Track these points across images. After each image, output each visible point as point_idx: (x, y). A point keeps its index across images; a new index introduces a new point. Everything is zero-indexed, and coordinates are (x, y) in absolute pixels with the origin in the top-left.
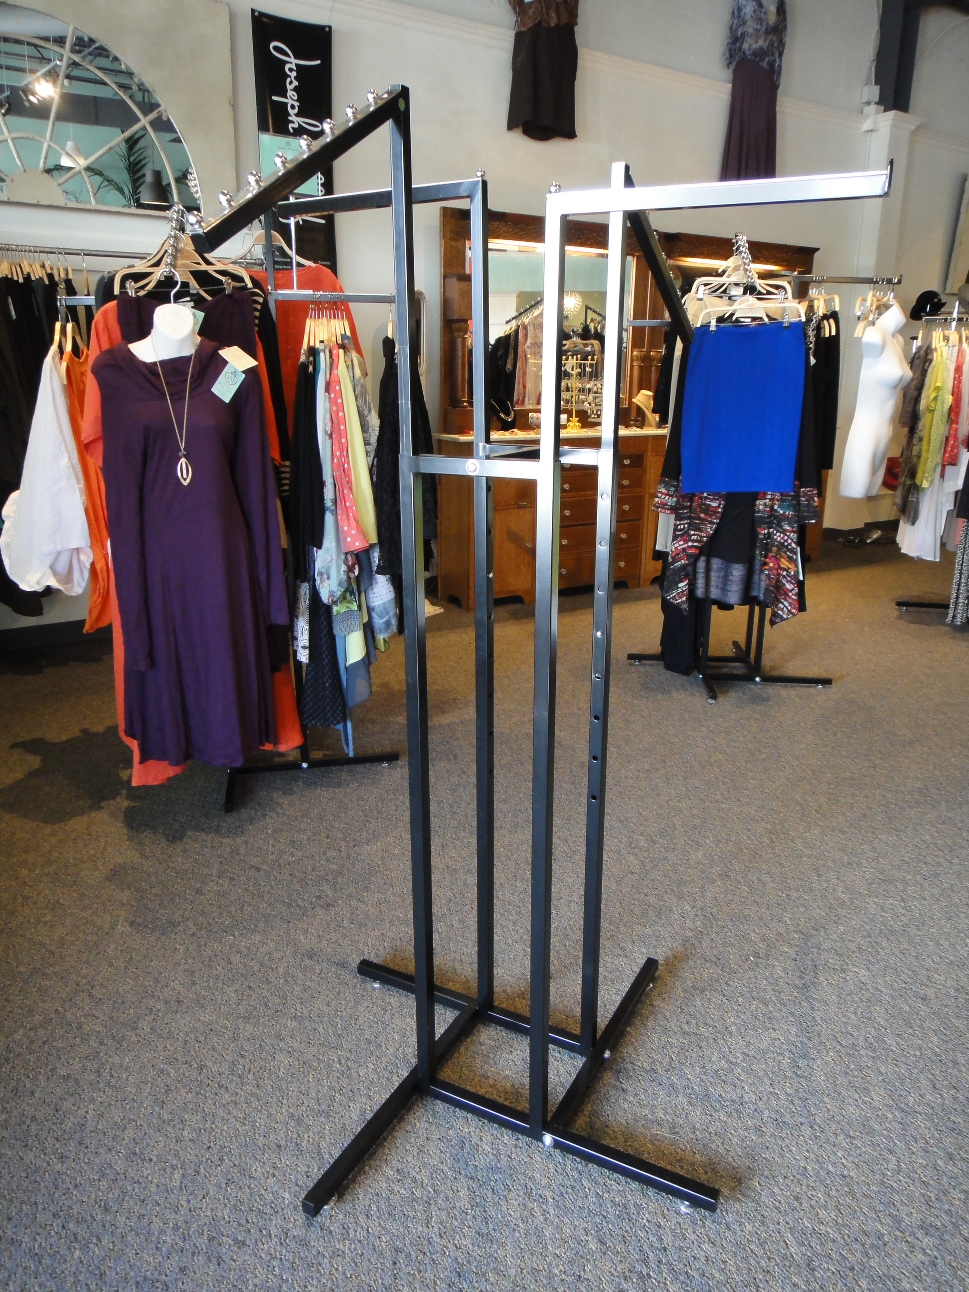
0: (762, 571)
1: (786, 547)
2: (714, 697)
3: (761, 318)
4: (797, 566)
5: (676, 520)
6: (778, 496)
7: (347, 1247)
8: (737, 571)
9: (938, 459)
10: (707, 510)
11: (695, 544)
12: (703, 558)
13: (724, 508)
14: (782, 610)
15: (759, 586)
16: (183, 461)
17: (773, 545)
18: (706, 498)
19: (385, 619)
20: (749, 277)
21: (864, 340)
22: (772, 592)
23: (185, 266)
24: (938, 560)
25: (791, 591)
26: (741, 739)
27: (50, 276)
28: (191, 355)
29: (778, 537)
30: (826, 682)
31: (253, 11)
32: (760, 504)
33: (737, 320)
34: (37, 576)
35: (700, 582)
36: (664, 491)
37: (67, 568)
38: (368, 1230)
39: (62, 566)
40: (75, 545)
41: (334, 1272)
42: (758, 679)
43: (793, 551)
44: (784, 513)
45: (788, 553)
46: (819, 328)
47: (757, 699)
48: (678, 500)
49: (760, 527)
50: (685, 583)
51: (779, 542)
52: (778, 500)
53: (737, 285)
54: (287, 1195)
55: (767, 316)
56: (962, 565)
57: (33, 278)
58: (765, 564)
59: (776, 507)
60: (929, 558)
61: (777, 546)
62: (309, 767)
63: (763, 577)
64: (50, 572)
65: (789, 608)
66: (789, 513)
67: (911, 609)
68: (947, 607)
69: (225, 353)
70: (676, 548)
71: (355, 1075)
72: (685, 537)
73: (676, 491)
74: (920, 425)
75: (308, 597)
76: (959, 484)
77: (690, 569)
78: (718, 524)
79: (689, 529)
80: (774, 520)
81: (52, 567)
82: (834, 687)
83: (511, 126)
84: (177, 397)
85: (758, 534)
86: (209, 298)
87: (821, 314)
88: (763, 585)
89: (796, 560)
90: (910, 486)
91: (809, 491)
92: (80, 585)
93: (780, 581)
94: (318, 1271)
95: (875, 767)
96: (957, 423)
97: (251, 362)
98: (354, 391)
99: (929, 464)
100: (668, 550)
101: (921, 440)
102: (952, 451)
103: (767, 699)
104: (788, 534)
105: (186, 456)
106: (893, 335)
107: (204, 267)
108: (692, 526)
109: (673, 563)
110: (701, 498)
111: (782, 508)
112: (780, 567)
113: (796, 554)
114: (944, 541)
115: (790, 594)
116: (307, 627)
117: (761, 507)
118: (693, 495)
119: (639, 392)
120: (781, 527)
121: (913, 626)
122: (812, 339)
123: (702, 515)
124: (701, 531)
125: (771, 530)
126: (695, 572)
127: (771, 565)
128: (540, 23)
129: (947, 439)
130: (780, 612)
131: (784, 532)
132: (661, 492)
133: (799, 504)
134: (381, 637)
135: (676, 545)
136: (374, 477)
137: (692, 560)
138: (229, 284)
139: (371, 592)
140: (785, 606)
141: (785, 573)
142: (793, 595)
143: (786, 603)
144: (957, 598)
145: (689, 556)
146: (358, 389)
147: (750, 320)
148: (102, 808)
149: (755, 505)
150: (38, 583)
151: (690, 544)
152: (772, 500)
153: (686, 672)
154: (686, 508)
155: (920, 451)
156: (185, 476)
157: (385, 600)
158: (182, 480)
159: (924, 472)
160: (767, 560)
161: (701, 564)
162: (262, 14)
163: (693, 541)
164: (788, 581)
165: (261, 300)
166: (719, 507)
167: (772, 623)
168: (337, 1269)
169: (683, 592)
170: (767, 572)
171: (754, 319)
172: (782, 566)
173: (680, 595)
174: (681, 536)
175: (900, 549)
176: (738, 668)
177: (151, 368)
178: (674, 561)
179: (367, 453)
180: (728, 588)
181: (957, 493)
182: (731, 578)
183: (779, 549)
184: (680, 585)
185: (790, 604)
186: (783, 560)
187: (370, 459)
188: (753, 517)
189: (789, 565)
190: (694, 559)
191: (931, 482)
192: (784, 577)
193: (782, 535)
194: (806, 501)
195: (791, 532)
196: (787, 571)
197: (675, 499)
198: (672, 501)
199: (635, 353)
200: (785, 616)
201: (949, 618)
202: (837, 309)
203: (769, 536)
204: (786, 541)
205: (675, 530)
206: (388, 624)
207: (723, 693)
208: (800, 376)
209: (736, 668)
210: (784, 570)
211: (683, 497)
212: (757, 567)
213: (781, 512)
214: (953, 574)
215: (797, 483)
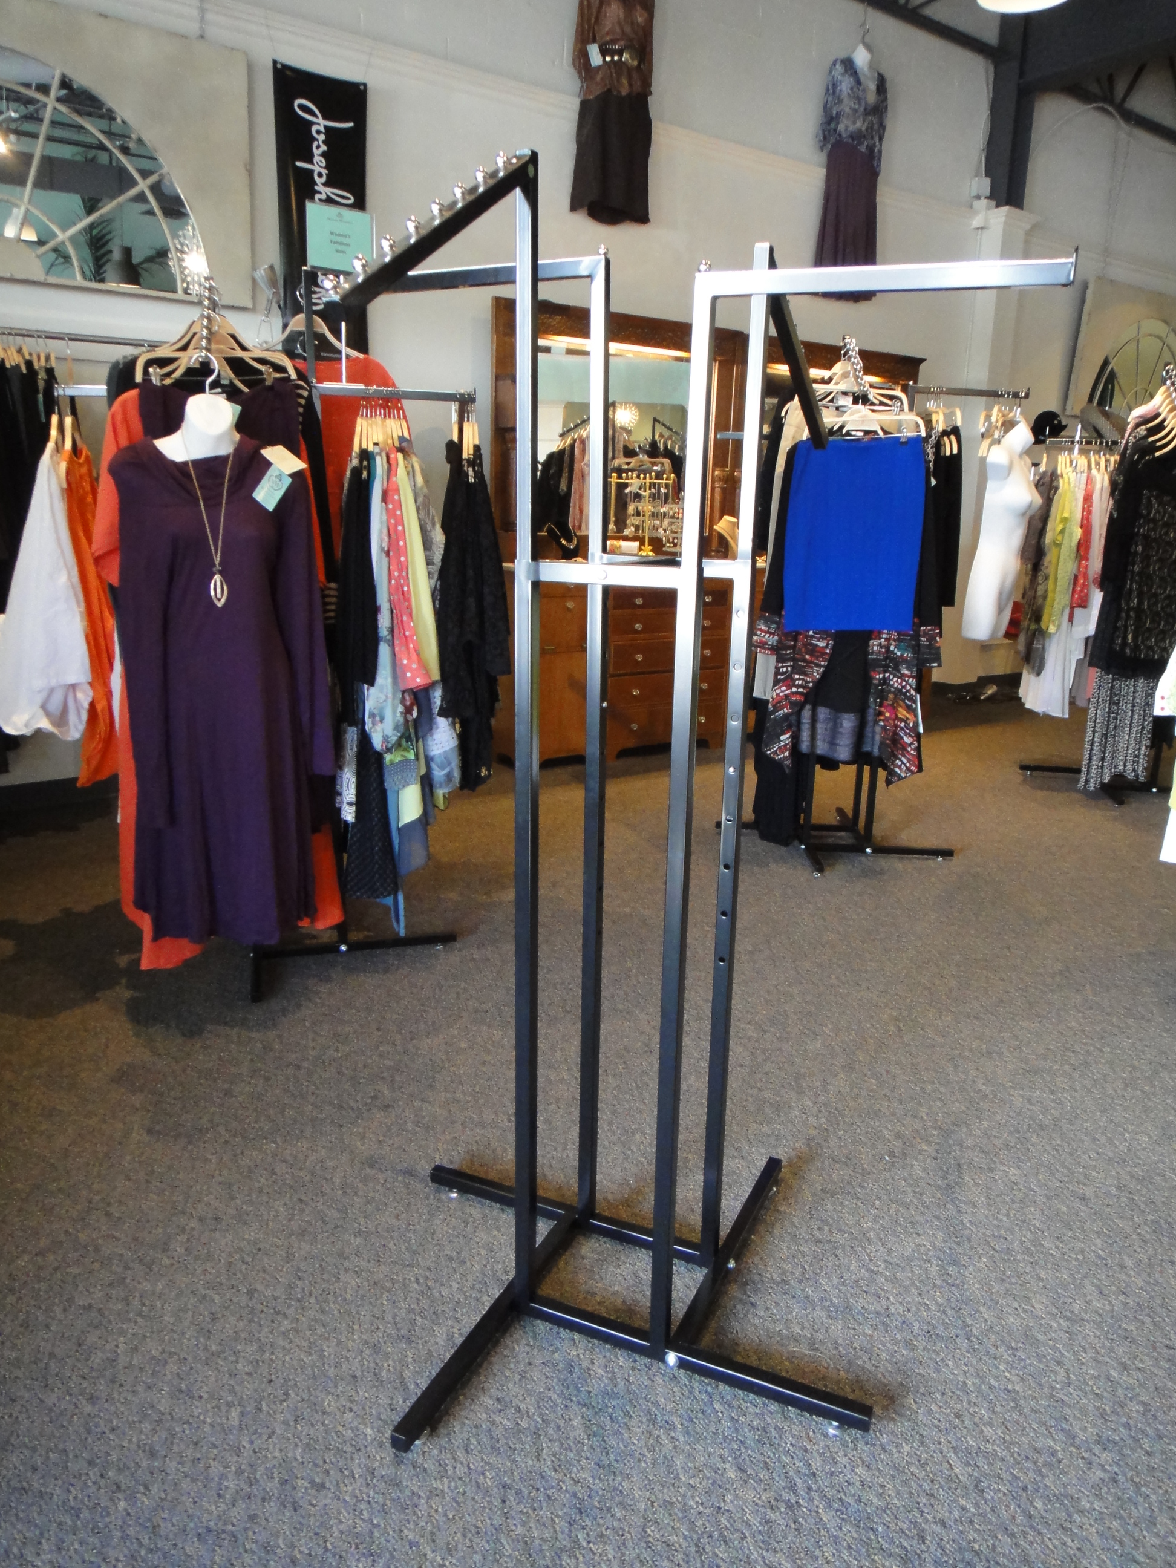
0: (876, 722)
1: (905, 694)
2: (820, 870)
3: (875, 432)
4: (916, 716)
5: (778, 661)
6: (894, 636)
7: (446, 1486)
8: (848, 722)
9: (1067, 598)
10: (814, 650)
11: (800, 690)
12: (808, 707)
13: (833, 649)
14: (900, 767)
15: (873, 738)
16: (217, 578)
17: (890, 692)
18: (812, 637)
19: (445, 772)
20: (861, 385)
21: (988, 460)
22: (888, 746)
23: (220, 351)
24: (1067, 716)
25: (910, 745)
26: (855, 917)
27: (29, 364)
29: (895, 682)
30: (947, 853)
31: (275, 62)
32: (874, 645)
33: (848, 433)
34: (25, 717)
35: (805, 735)
36: (763, 628)
37: (61, 708)
38: (468, 1466)
39: (55, 704)
40: (72, 679)
41: (433, 1513)
42: (868, 850)
43: (912, 699)
44: (902, 655)
45: (906, 701)
46: (938, 446)
47: (870, 873)
48: (780, 639)
49: (874, 671)
50: (788, 735)
51: (896, 688)
52: (894, 640)
53: (845, 394)
54: (369, 1431)
55: (882, 429)
56: (1095, 721)
57: (8, 366)
58: (880, 713)
59: (892, 648)
60: (1057, 714)
61: (894, 693)
62: (348, 950)
63: (878, 729)
64: (41, 712)
65: (907, 765)
66: (908, 655)
67: (1035, 773)
68: (1078, 771)
70: (777, 695)
71: (437, 1295)
72: (789, 681)
73: (778, 628)
74: (1046, 561)
75: (355, 743)
76: (1091, 629)
77: (793, 718)
78: (826, 667)
79: (793, 672)
80: (890, 663)
81: (43, 707)
82: (956, 860)
83: (574, 207)
84: (213, 503)
85: (871, 679)
86: (246, 390)
87: (940, 429)
88: (878, 738)
89: (916, 709)
90: (1036, 630)
91: (930, 630)
92: (77, 729)
93: (898, 734)
94: (415, 1513)
95: (1009, 948)
96: (1087, 559)
98: (416, 501)
99: (1055, 606)
100: (768, 697)
101: (1047, 578)
102: (1082, 591)
103: (882, 872)
104: (906, 679)
105: (221, 573)
106: (1020, 456)
107: (239, 353)
108: (796, 669)
109: (773, 712)
110: (807, 637)
111: (899, 650)
112: (897, 718)
113: (915, 702)
114: (1074, 698)
115: (909, 749)
116: (354, 780)
117: (875, 648)
118: (798, 633)
119: (721, 518)
120: (899, 671)
121: (1040, 794)
122: (931, 457)
123: (807, 657)
124: (806, 675)
125: (887, 675)
126: (799, 723)
127: (888, 714)
129: (1076, 577)
130: (897, 770)
131: (902, 677)
132: (761, 630)
133: (918, 645)
134: (440, 793)
135: (778, 691)
136: (437, 602)
137: (796, 709)
138: (270, 374)
139: (430, 739)
140: (903, 763)
141: (902, 725)
142: (911, 750)
143: (904, 759)
144: (1090, 759)
145: (793, 704)
146: (420, 500)
147: (862, 434)
148: (97, 999)
149: (868, 645)
150: (26, 725)
151: (794, 690)
152: (887, 639)
153: (784, 842)
154: (789, 648)
155: (1046, 591)
156: (219, 596)
157: (447, 748)
158: (215, 601)
159: (1050, 615)
160: (882, 709)
161: (806, 713)
162: (285, 67)
163: (798, 686)
164: (906, 734)
165: (305, 394)
166: (827, 647)
167: (889, 782)
168: (436, 1511)
169: (785, 745)
170: (882, 723)
171: (867, 432)
172: (900, 716)
173: (782, 750)
174: (784, 680)
175: (1023, 704)
176: (844, 838)
177: (181, 468)
178: (776, 710)
179: (429, 573)
180: (838, 742)
181: (1087, 639)
182: (840, 730)
183: (896, 695)
184: (783, 738)
185: (909, 761)
186: (900, 709)
187: (433, 581)
188: (866, 659)
189: (908, 716)
190: (801, 706)
191: (1059, 627)
192: (902, 729)
193: (899, 680)
194: (927, 641)
195: (909, 677)
196: (905, 722)
197: (776, 638)
198: (773, 640)
199: (716, 473)
200: (903, 775)
201: (1081, 784)
202: (959, 424)
203: (885, 681)
204: (904, 687)
205: (777, 673)
206: (449, 777)
207: (829, 865)
208: (921, 499)
209: (841, 838)
210: (901, 720)
211: (786, 635)
212: (870, 717)
213: (899, 653)
214: (1085, 732)
215: (916, 620)
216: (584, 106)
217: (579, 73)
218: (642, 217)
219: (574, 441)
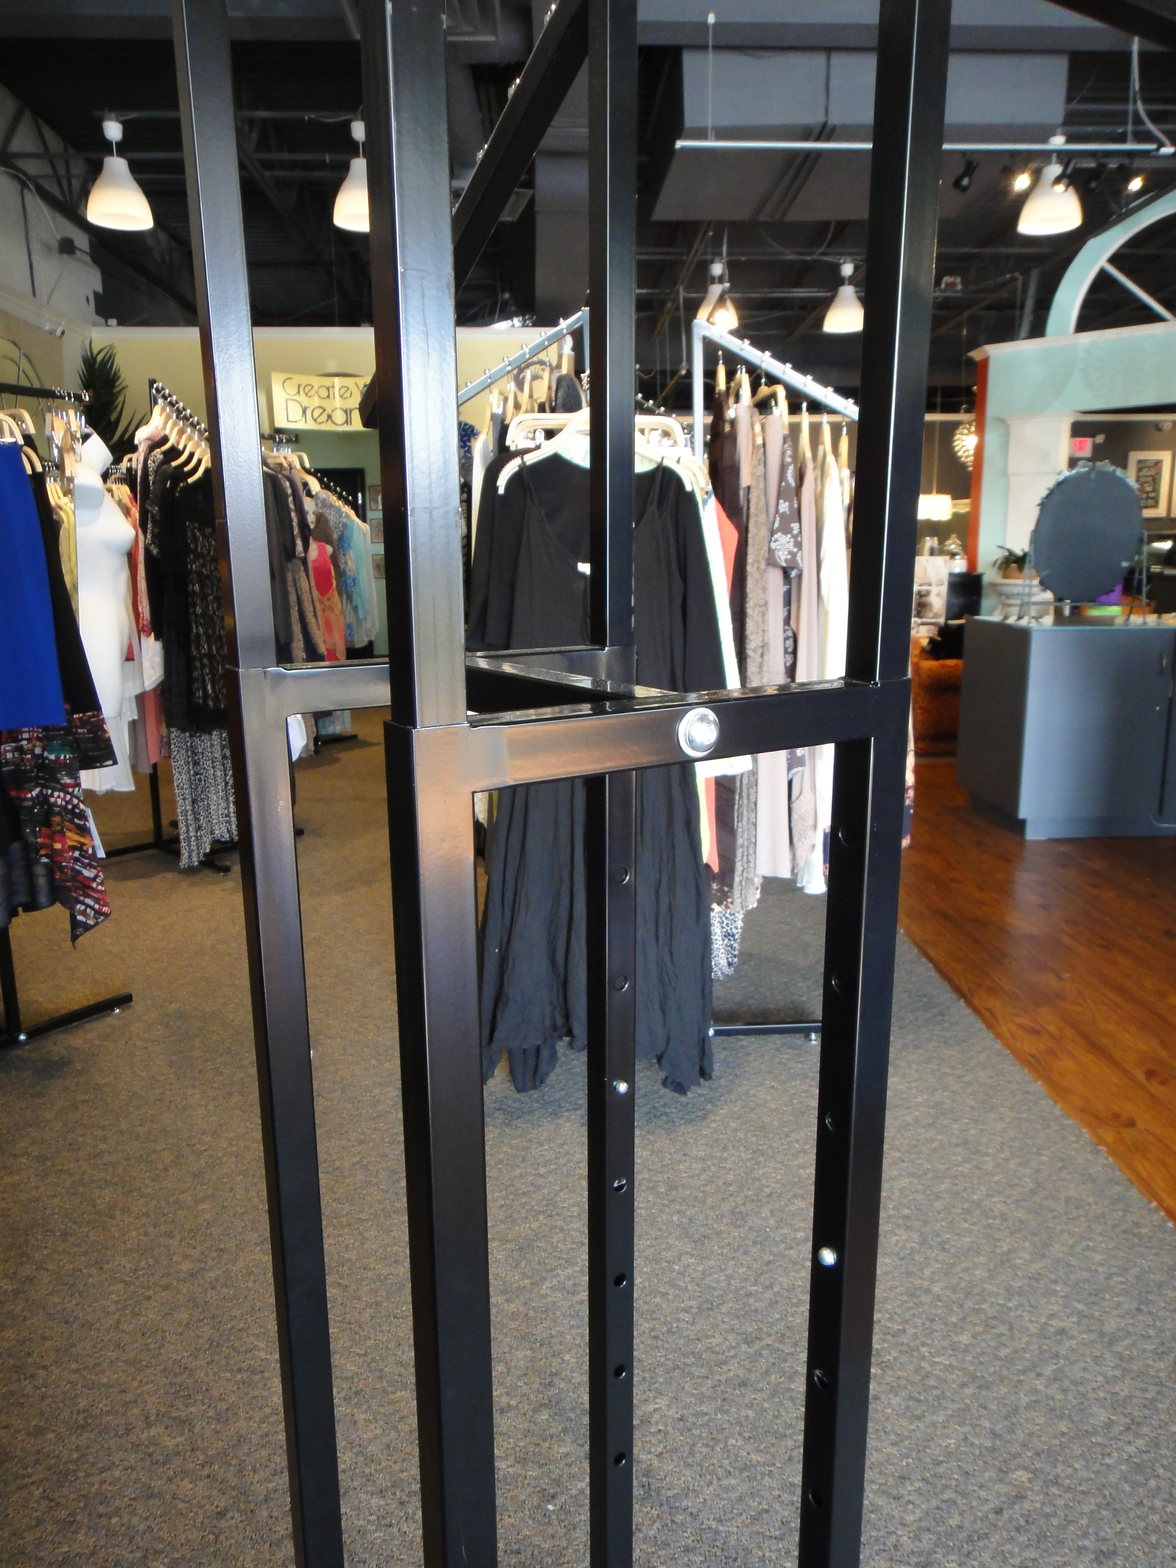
1: (72, 812)
6: (36, 733)
14: (84, 913)
17: (50, 813)
25: (94, 879)
29: (56, 798)
30: (126, 1000)
42: (22, 1037)
43: (79, 816)
44: (58, 758)
45: (76, 820)
49: (19, 789)
51: (61, 806)
52: (39, 739)
59: (36, 751)
65: (97, 906)
66: (63, 756)
80: (40, 772)
82: (137, 1005)
85: (20, 800)
91: (90, 717)
93: (73, 869)
104: (71, 790)
111: (50, 752)
113: (86, 819)
115: (94, 885)
120: (58, 781)
130: (82, 918)
133: (78, 740)
140: (87, 906)
141: (77, 854)
142: (98, 884)
143: (89, 901)
152: (27, 740)
160: (43, 840)
164: (85, 866)
170: (44, 860)
185: (98, 900)
186: (69, 834)
189: (82, 840)
192: (76, 860)
193: (62, 795)
194: (89, 732)
195: (71, 786)
196: (81, 849)
200: (91, 922)
203: (43, 800)
204: (67, 803)
210: (73, 849)
213: (52, 757)
215: (67, 706)
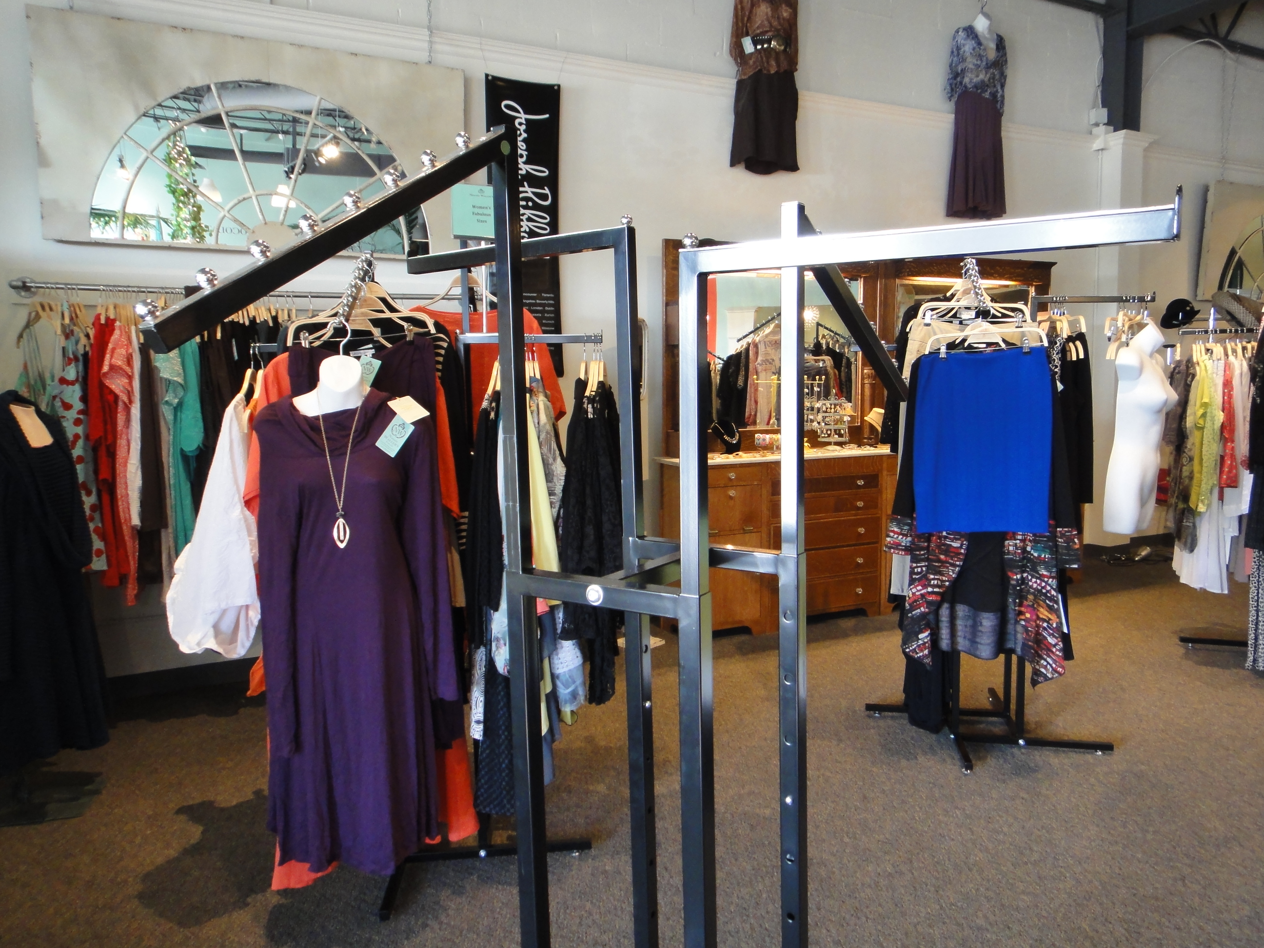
0: (1017, 622)
1: (1045, 594)
2: (969, 767)
3: (997, 344)
4: (1059, 617)
5: (912, 561)
6: (1030, 537)
8: (988, 621)
9: (1215, 480)
10: (948, 551)
11: (936, 590)
12: (946, 605)
13: (967, 549)
14: (1045, 667)
15: (1016, 639)
16: (341, 521)
17: (1028, 592)
18: (946, 537)
19: (570, 689)
20: (980, 301)
21: (1117, 362)
22: (1031, 647)
23: (363, 314)
24: (1226, 592)
25: (1055, 646)
26: (1005, 829)
27: (275, 319)
28: (358, 408)
29: (1034, 583)
30: (1107, 747)
31: (487, 76)
32: (1010, 545)
33: (970, 347)
34: (198, 637)
35: (945, 633)
36: (896, 529)
37: (233, 626)
39: (227, 625)
40: (241, 601)
42: (1021, 742)
43: (1052, 599)
44: (1039, 556)
45: (1047, 601)
46: (1064, 351)
47: (1023, 770)
48: (913, 540)
49: (1011, 571)
50: (926, 634)
51: (1036, 589)
52: (1030, 541)
53: (968, 308)
55: (1004, 341)
56: (1257, 601)
57: (258, 321)
58: (1021, 613)
59: (1029, 549)
60: (1216, 590)
61: (1033, 594)
62: (488, 855)
63: (1019, 629)
64: (211, 632)
65: (1054, 666)
66: (1046, 556)
67: (1198, 646)
68: (1245, 644)
69: (393, 404)
70: (914, 594)
72: (924, 580)
73: (911, 530)
74: (1189, 444)
75: (484, 663)
76: (1244, 507)
77: (931, 617)
78: (962, 567)
79: (927, 572)
80: (1027, 563)
81: (216, 627)
82: (1117, 754)
83: (733, 164)
84: (338, 453)
85: (1009, 579)
86: (389, 345)
87: (1065, 336)
88: (1019, 636)
89: (1058, 610)
90: (1183, 512)
91: (1066, 532)
92: (243, 646)
93: (1041, 634)
95: (1183, 879)
96: (1233, 441)
97: (422, 413)
98: (539, 438)
99: (1203, 485)
100: (905, 594)
101: (1191, 459)
102: (1230, 471)
103: (1034, 770)
104: (1046, 579)
105: (344, 517)
106: (1151, 355)
107: (388, 314)
108: (931, 569)
109: (911, 611)
110: (940, 538)
111: (1036, 550)
112: (1038, 618)
113: (1057, 602)
114: (1231, 570)
115: (1054, 650)
116: (482, 699)
117: (1011, 548)
118: (931, 535)
119: (871, 410)
120: (1037, 572)
121: (1204, 670)
122: (1057, 362)
123: (942, 557)
124: (943, 575)
125: (1025, 575)
126: (937, 621)
127: (1028, 615)
128: (760, 71)
129: (1222, 458)
130: (1043, 670)
131: (1041, 577)
132: (893, 531)
133: (1056, 546)
134: (567, 709)
135: (914, 590)
136: (560, 529)
137: (933, 608)
138: (410, 331)
139: (555, 657)
140: (1048, 663)
141: (1045, 625)
142: (1057, 650)
143: (1049, 660)
144: (1257, 637)
145: (929, 604)
146: (543, 436)
147: (984, 346)
149: (1004, 546)
150: (199, 644)
151: (930, 589)
152: (1022, 541)
153: (935, 729)
154: (922, 549)
155: (1192, 472)
156: (342, 538)
157: (572, 667)
158: (339, 544)
159: (1199, 494)
160: (1023, 609)
161: (945, 612)
162: (495, 78)
163: (934, 586)
164: (1050, 635)
165: (445, 345)
166: (961, 547)
167: (1034, 683)
169: (924, 643)
170: (1023, 623)
171: (989, 344)
172: (1041, 616)
173: (921, 648)
174: (919, 580)
175: (1178, 578)
176: (996, 725)
177: (312, 423)
178: (912, 608)
179: (551, 503)
180: (978, 640)
181: (1241, 518)
182: (980, 628)
183: (1035, 596)
184: (921, 636)
185: (1055, 661)
186: (1041, 610)
187: (555, 510)
188: (1002, 559)
189: (1050, 616)
190: (939, 605)
191: (1209, 506)
192: (1045, 629)
193: (1038, 581)
194: (1065, 542)
195: (1049, 577)
196: (1048, 622)
197: (909, 539)
198: (906, 541)
199: (865, 371)
200: (1049, 675)
201: (1249, 663)
202: (1084, 330)
203: (1023, 581)
204: (1043, 588)
205: (912, 573)
206: (574, 695)
207: (980, 759)
208: (1048, 402)
209: (992, 723)
210: (1044, 620)
211: (919, 537)
212: (1011, 615)
213: (1036, 555)
214: (1248, 612)
215: (1052, 522)
216: (740, 85)
217: (735, 60)
218: (792, 166)
219: (749, 345)
